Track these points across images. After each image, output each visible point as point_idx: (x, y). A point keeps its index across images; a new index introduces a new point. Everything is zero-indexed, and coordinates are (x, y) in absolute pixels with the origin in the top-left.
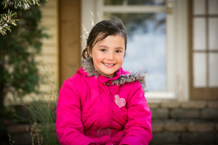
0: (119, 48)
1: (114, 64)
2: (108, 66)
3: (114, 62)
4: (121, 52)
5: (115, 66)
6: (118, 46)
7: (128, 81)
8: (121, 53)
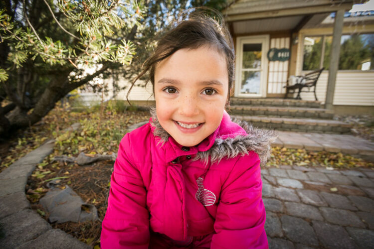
0: (211, 83)
1: (201, 124)
2: (186, 128)
3: (200, 120)
4: (216, 92)
5: (204, 127)
6: (207, 77)
7: (229, 155)
8: (218, 96)
